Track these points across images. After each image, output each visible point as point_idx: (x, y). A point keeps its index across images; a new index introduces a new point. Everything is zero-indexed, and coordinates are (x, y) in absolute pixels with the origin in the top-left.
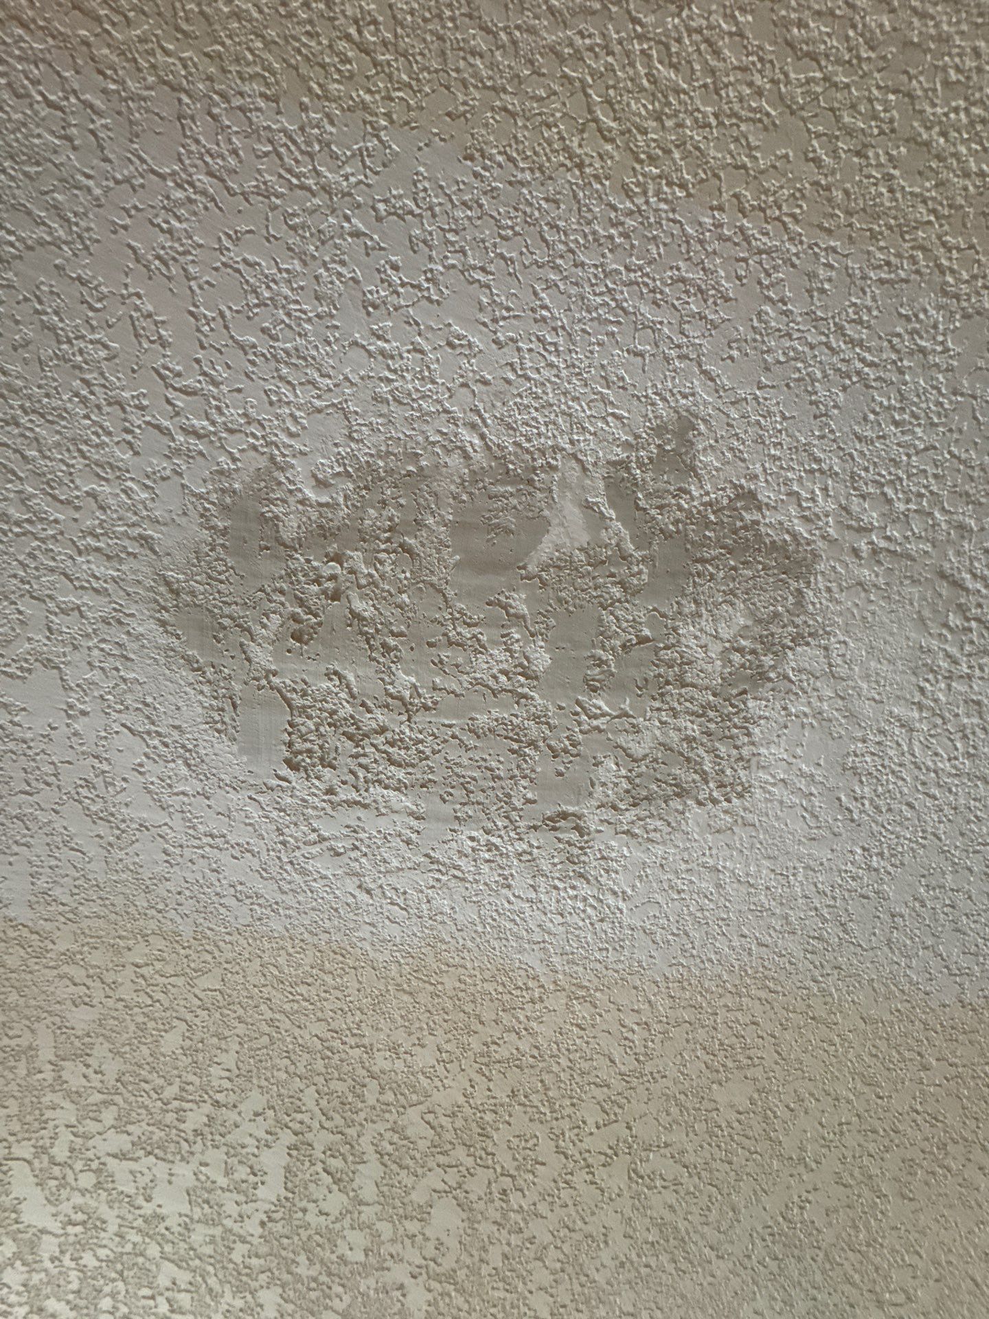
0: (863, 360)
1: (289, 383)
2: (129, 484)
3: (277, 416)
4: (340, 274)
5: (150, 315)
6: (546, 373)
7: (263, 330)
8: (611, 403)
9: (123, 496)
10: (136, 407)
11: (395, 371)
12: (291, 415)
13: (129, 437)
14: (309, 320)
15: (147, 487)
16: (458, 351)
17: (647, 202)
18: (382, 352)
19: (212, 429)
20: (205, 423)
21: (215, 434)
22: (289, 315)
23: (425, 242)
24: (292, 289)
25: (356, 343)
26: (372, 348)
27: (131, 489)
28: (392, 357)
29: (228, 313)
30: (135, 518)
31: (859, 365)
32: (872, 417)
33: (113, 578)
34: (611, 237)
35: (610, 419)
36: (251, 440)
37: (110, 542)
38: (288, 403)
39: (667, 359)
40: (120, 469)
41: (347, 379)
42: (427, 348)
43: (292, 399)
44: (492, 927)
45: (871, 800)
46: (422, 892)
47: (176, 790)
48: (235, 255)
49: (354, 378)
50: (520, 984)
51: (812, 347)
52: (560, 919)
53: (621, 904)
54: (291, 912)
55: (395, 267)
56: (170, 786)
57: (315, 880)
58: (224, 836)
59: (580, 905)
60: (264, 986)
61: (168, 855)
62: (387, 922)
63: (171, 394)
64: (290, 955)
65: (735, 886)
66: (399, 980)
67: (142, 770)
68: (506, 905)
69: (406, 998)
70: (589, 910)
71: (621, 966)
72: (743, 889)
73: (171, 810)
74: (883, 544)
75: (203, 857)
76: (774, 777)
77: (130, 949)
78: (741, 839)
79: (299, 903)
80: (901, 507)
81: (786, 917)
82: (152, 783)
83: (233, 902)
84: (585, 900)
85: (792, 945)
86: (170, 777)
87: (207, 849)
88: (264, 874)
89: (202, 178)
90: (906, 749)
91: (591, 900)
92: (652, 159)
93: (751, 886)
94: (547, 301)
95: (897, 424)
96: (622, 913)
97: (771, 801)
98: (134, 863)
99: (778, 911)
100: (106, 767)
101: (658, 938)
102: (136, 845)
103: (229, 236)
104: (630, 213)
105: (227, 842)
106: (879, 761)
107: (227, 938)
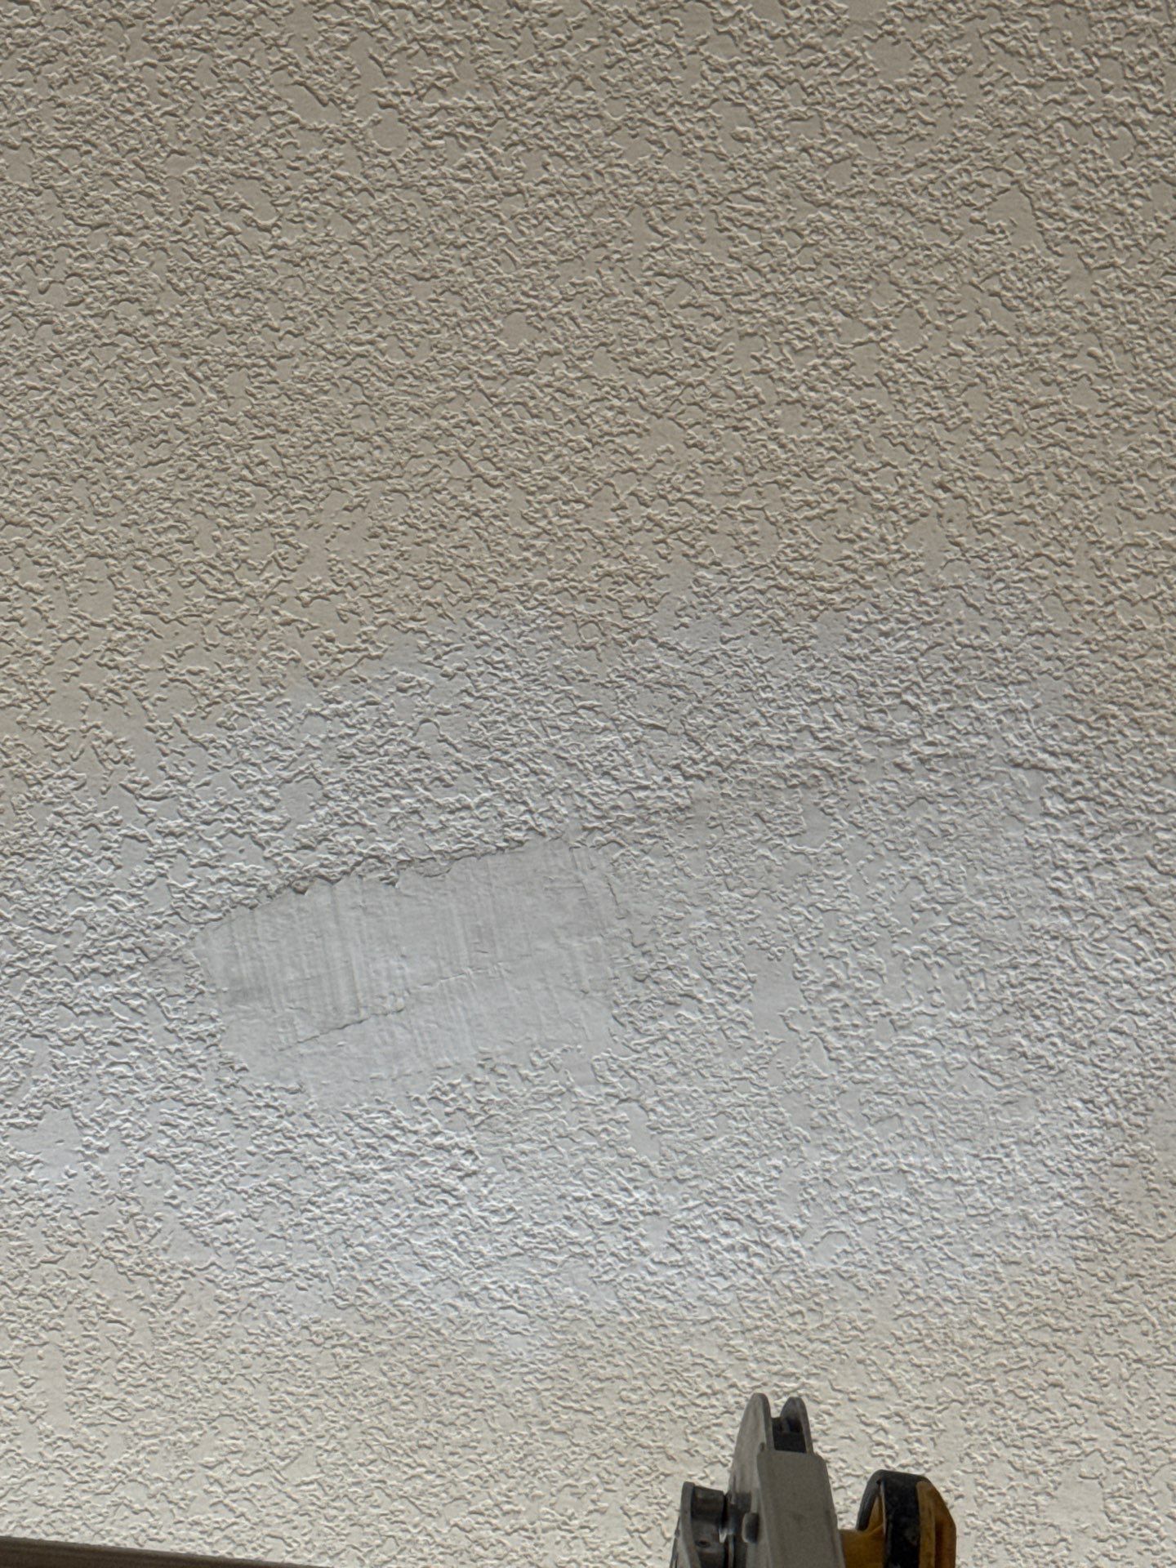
0: (821, 589)
1: (254, 764)
2: (116, 897)
3: (249, 797)
4: (280, 659)
5: (110, 741)
6: (504, 688)
7: (219, 725)
8: (578, 697)
9: (111, 910)
10: (111, 824)
11: (353, 726)
12: (262, 792)
13: (109, 854)
14: (260, 705)
15: (133, 896)
16: (411, 692)
17: (550, 523)
18: (337, 714)
19: (187, 824)
20: (180, 821)
21: (190, 828)
22: (239, 705)
23: (352, 612)
24: (239, 683)
25: (310, 713)
26: (325, 713)
27: (118, 902)
28: (348, 715)
29: (183, 720)
30: (126, 929)
31: (820, 595)
32: (855, 636)
33: (114, 997)
34: (526, 560)
35: (581, 711)
36: (228, 825)
37: (105, 959)
38: (256, 782)
39: (621, 644)
40: (103, 886)
41: (308, 745)
42: (378, 698)
43: (259, 777)
44: (640, 1312)
45: (1061, 1036)
46: (536, 1282)
47: (217, 1218)
48: (181, 668)
49: (316, 743)
50: (704, 1388)
51: (762, 592)
52: (722, 1284)
53: (795, 1245)
54: (384, 1347)
55: (331, 640)
56: (210, 1215)
57: (403, 1297)
58: (281, 1264)
59: (742, 1256)
60: (372, 1462)
61: (222, 1303)
62: (505, 1334)
63: (141, 804)
64: (395, 1409)
65: (934, 1186)
66: (543, 1416)
67: (175, 1202)
68: (649, 1278)
69: (560, 1441)
70: (756, 1261)
71: (828, 1334)
72: (948, 1189)
73: (217, 1244)
74: (928, 750)
75: (263, 1296)
76: (921, 1036)
77: (196, 1445)
78: (914, 1124)
79: (390, 1332)
80: (932, 709)
81: (1025, 1216)
82: (189, 1216)
83: (310, 1350)
84: (745, 1249)
85: (1052, 1254)
86: (208, 1204)
87: (266, 1285)
88: (341, 1303)
89: (137, 617)
90: (1074, 964)
91: (755, 1248)
92: (542, 489)
93: (958, 1182)
94: (483, 627)
95: (886, 635)
96: (800, 1256)
97: (932, 1066)
98: (184, 1323)
99: (1008, 1210)
100: (135, 1209)
101: (863, 1283)
102: (184, 1298)
103: (172, 656)
104: (537, 536)
105: (288, 1271)
106: (1048, 987)
107: (313, 1402)
